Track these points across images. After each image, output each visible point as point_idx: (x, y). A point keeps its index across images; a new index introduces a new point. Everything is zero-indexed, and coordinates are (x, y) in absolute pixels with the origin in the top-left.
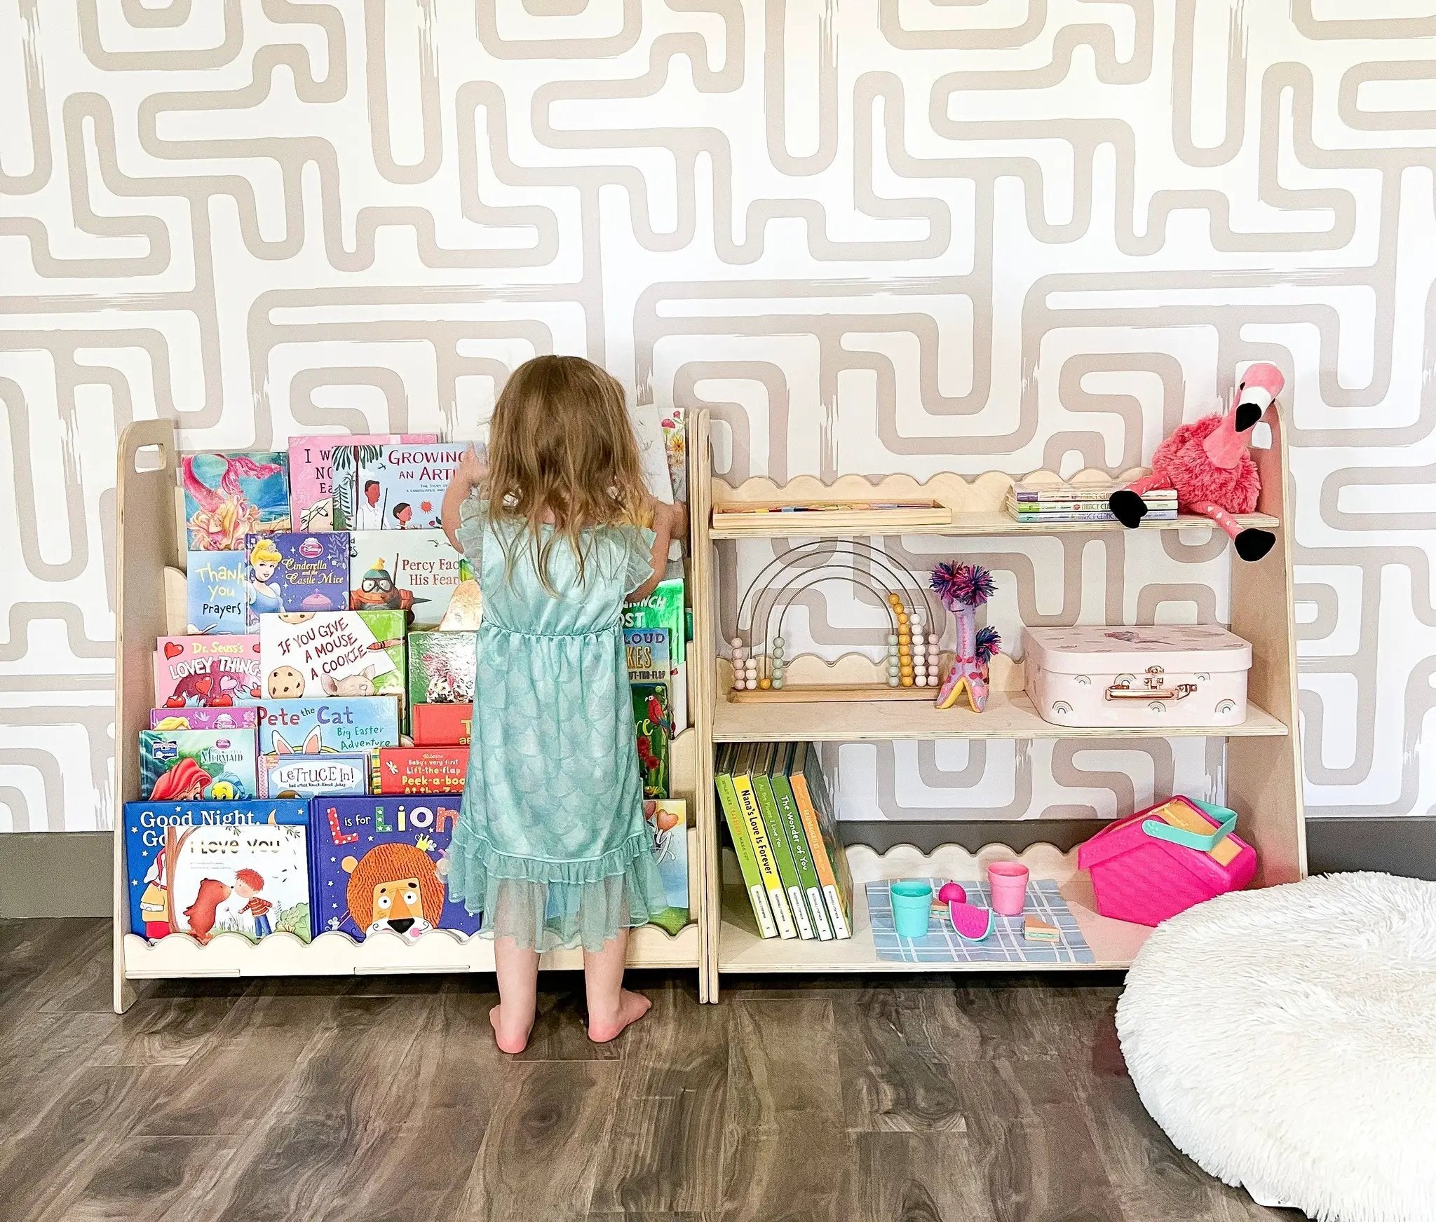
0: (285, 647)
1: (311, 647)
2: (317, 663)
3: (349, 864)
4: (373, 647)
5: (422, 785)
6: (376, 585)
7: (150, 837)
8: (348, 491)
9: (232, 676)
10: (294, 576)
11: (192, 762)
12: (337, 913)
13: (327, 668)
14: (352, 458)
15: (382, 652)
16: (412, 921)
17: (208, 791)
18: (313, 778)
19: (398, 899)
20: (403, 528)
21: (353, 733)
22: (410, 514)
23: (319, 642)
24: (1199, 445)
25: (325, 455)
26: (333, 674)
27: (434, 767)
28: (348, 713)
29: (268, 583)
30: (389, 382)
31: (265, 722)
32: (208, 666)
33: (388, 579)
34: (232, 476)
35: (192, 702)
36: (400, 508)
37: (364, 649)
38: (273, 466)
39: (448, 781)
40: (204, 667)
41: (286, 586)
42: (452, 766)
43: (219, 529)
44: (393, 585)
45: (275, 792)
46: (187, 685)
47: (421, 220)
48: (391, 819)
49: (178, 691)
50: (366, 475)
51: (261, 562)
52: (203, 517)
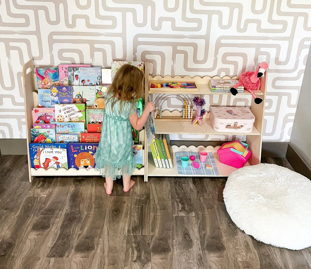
0: (60, 111)
1: (66, 111)
2: (67, 114)
3: (75, 156)
4: (79, 112)
5: (89, 140)
6: (78, 97)
7: (35, 150)
8: (72, 77)
9: (49, 116)
10: (61, 95)
11: (42, 135)
12: (73, 164)
13: (69, 116)
14: (72, 70)
15: (80, 113)
16: (88, 166)
17: (46, 140)
18: (67, 138)
19: (85, 162)
20: (84, 85)
21: (75, 129)
22: (85, 82)
23: (67, 110)
24: (249, 78)
25: (66, 69)
26: (70, 117)
27: (92, 137)
28: (74, 126)
29: (55, 96)
30: (80, 52)
31: (57, 127)
32: (44, 114)
33: (81, 96)
34: (46, 73)
35: (41, 121)
36: (83, 81)
37: (77, 112)
38: (55, 70)
39: (95, 140)
40: (43, 115)
41: (59, 97)
42: (96, 137)
43: (44, 84)
44: (82, 97)
45: (59, 141)
46: (40, 118)
47: (86, 18)
48: (84, 148)
49: (38, 119)
50: (75, 74)
51: (54, 92)
52: (41, 81)
